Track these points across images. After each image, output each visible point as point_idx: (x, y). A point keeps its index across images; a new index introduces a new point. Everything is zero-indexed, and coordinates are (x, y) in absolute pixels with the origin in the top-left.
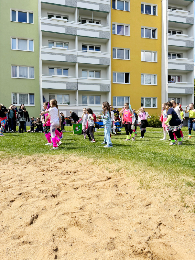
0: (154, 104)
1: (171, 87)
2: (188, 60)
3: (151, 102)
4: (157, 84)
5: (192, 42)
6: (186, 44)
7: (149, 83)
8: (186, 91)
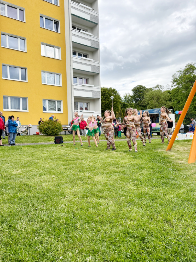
0: (59, 108)
1: (77, 89)
2: (93, 61)
3: (55, 105)
4: (62, 85)
5: (98, 43)
6: (92, 44)
7: (52, 84)
8: (93, 95)
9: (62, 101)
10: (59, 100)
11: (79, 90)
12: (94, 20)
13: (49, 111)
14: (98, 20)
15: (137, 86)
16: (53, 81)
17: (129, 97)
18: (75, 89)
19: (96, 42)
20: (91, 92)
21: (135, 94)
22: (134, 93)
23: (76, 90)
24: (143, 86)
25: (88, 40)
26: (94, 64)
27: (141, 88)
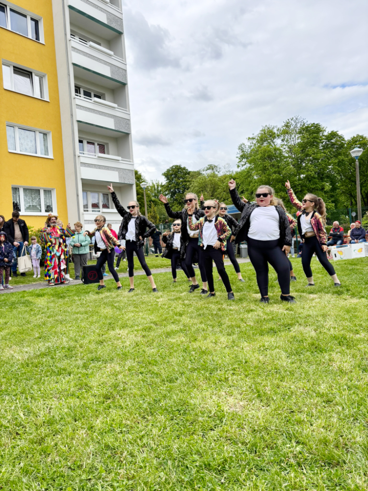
0: (48, 204)
1: (87, 165)
2: (118, 108)
3: (40, 199)
4: (54, 156)
5: (124, 71)
6: (112, 72)
7: (30, 152)
8: (120, 177)
9: (55, 190)
10: (48, 187)
11: (92, 167)
12: (114, 24)
13: (25, 211)
14: (121, 25)
15: (172, 167)
16: (33, 146)
17: (158, 187)
18: (84, 164)
19: (121, 71)
20: (116, 171)
21: (169, 182)
22: (168, 179)
23: (85, 166)
24: (182, 166)
25: (105, 64)
26: (119, 113)
27: (180, 172)
